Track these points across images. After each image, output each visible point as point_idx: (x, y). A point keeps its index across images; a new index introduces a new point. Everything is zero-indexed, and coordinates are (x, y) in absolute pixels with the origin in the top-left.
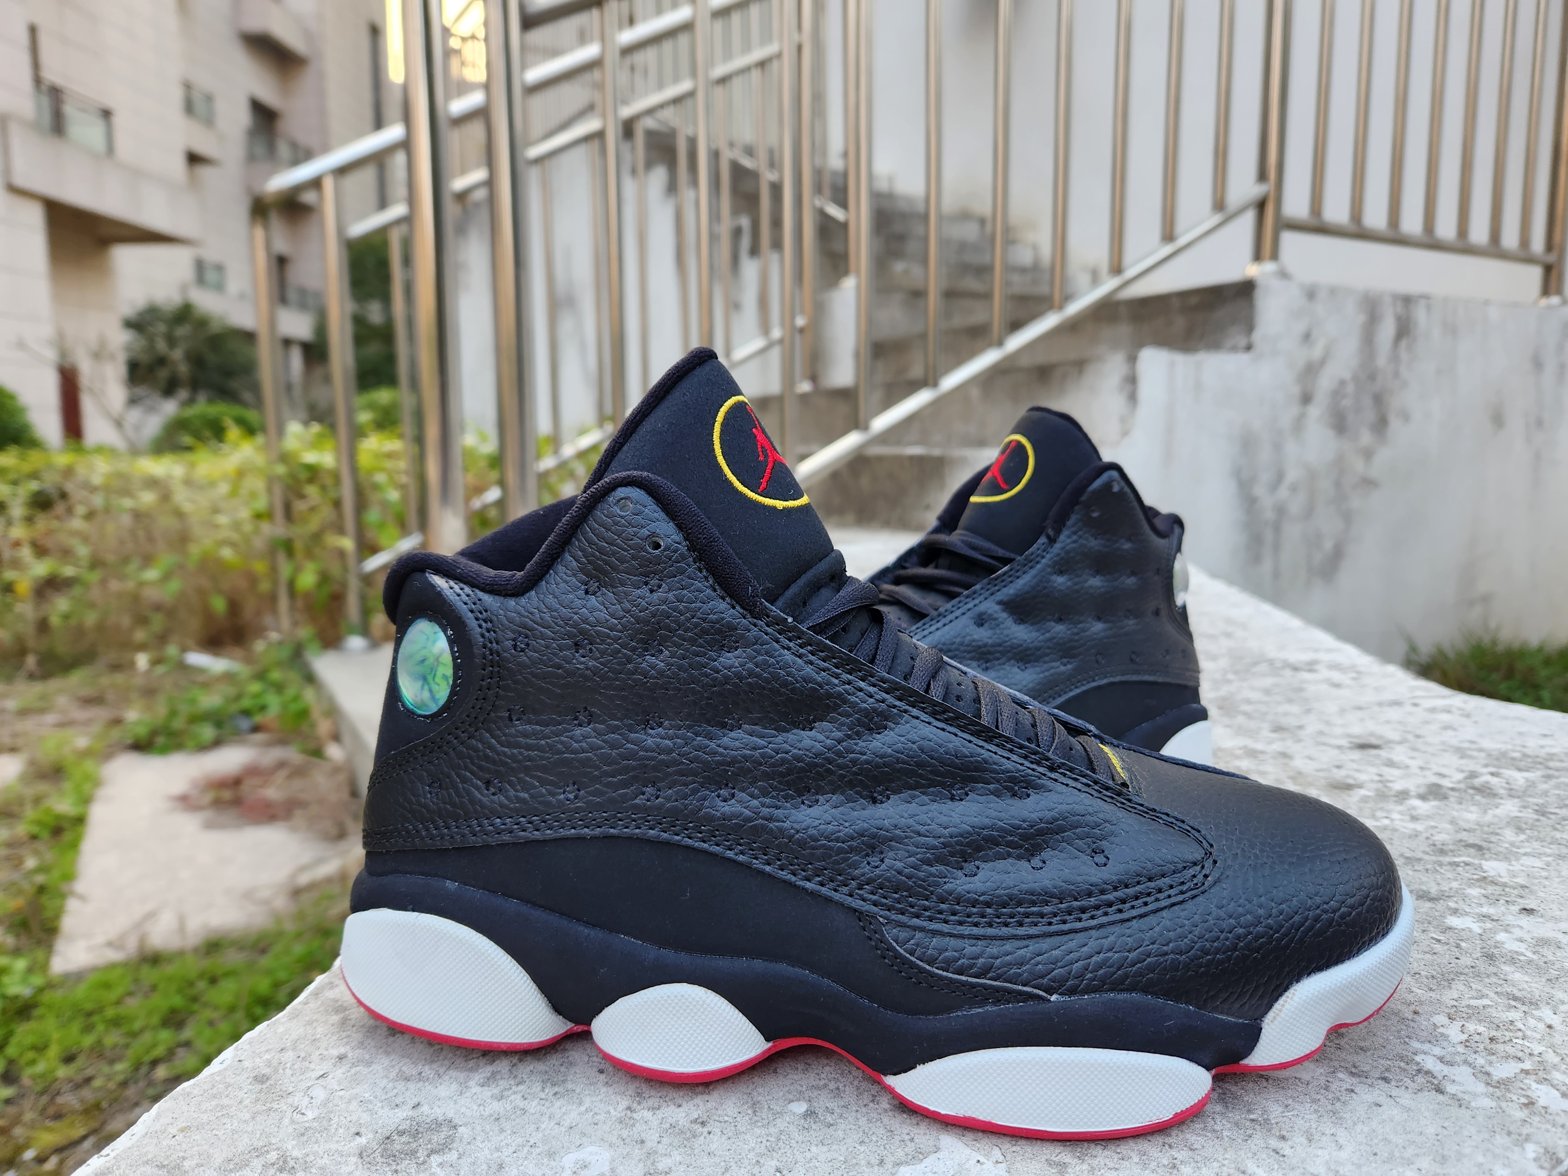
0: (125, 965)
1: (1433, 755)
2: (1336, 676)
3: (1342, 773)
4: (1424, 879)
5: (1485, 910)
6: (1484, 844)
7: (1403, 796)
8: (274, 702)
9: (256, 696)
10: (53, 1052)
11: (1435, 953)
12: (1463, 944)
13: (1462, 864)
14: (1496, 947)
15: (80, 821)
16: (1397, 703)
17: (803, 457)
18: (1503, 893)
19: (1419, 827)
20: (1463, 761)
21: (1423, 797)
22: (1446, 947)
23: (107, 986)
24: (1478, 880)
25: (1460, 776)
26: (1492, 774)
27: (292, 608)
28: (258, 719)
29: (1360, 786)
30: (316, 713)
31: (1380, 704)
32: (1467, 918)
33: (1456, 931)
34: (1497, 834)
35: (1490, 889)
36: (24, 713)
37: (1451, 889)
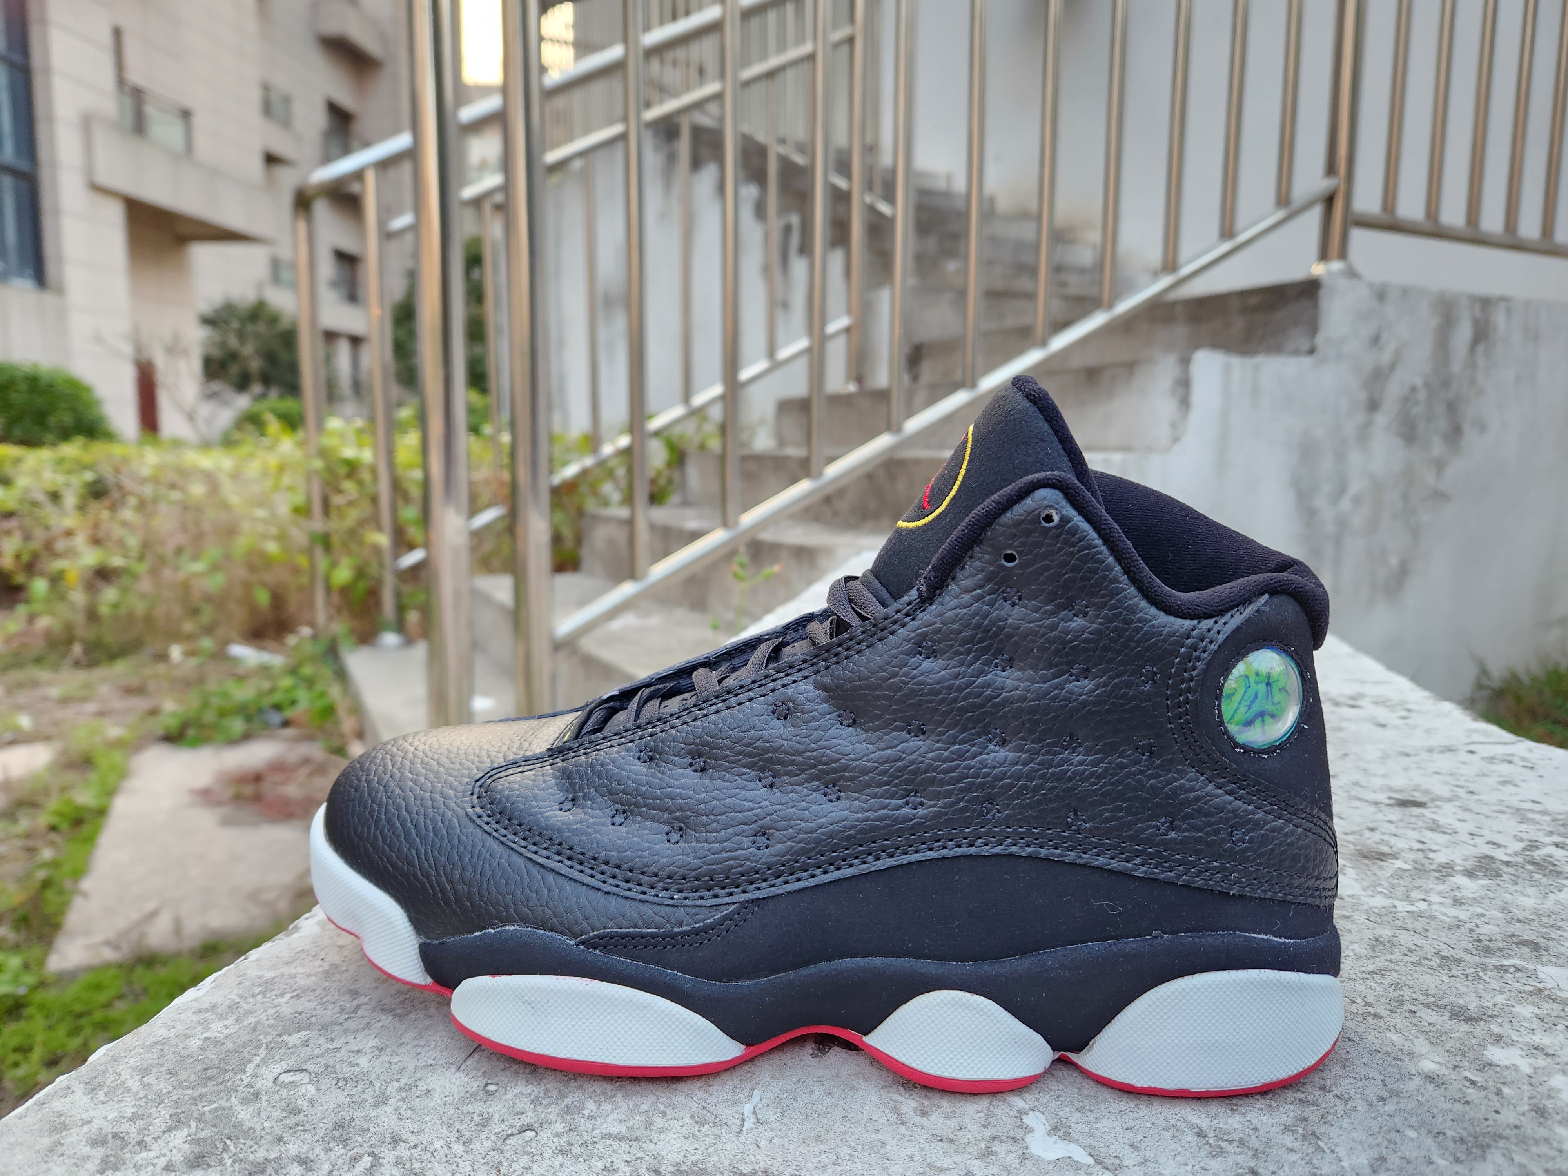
0: (119, 966)
1: (1487, 817)
2: (1382, 714)
3: (1376, 837)
4: (1462, 989)
5: (1539, 1038)
6: (1541, 942)
7: (1446, 870)
8: (303, 697)
9: (289, 690)
10: (37, 1055)
11: (1467, 1103)
12: (1506, 1090)
13: (1512, 970)
14: (1549, 1097)
15: (102, 812)
16: (1451, 749)
17: (831, 460)
18: (1562, 1014)
19: (1462, 914)
20: (1523, 827)
21: (1470, 874)
22: (1483, 1093)
23: (98, 987)
24: (1531, 993)
25: (1519, 846)
26: (1557, 845)
27: (328, 602)
28: (289, 713)
29: (1395, 856)
30: (342, 712)
31: (1430, 750)
32: (1513, 1049)
33: (1498, 1069)
34: (1559, 928)
35: (1547, 1007)
36: (65, 701)
37: (1495, 1005)
